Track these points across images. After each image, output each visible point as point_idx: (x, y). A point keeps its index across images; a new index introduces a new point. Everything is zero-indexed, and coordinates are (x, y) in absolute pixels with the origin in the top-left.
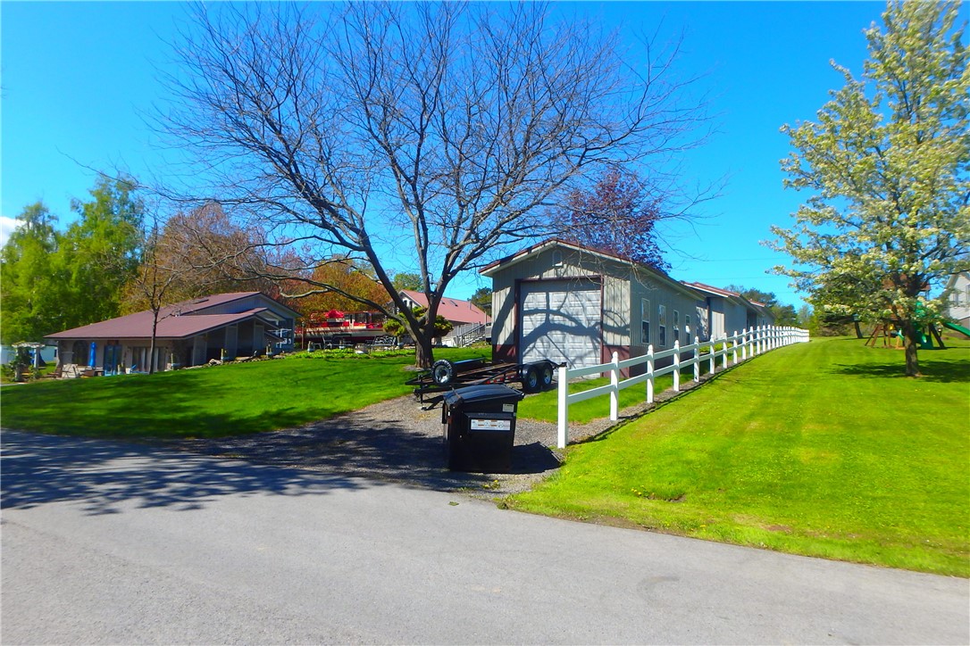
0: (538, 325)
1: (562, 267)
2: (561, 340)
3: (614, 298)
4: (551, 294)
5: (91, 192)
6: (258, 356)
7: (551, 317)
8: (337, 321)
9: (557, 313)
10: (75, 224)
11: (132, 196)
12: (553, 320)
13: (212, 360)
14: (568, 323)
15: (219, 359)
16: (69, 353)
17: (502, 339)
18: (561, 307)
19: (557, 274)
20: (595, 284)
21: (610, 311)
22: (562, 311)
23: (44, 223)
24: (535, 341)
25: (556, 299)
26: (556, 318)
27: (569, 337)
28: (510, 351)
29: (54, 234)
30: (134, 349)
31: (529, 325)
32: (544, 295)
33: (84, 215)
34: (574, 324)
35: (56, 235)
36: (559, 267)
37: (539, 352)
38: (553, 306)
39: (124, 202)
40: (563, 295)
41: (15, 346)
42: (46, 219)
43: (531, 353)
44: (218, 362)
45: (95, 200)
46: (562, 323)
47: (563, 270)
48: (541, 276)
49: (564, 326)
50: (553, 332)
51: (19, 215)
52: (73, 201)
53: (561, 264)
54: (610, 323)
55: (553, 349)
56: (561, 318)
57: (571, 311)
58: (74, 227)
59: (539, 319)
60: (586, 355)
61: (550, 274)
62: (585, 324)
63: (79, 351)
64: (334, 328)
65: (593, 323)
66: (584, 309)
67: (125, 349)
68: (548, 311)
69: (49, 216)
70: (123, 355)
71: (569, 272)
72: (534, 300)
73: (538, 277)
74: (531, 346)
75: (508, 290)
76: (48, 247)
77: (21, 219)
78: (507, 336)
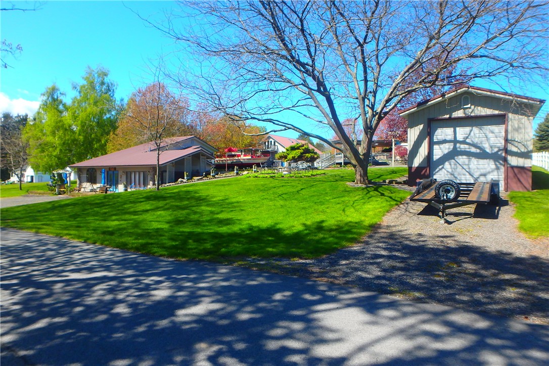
0: (446, 152)
1: (470, 108)
2: (467, 163)
3: (517, 130)
4: (458, 129)
5: (83, 78)
6: (206, 176)
7: (458, 145)
8: (233, 153)
9: (464, 142)
10: (75, 98)
11: (106, 80)
12: (459, 147)
13: (180, 180)
14: (473, 150)
15: (184, 179)
16: (84, 176)
17: (417, 162)
18: (467, 138)
19: (465, 113)
20: (500, 119)
21: (514, 141)
22: (468, 141)
23: (57, 97)
24: (443, 163)
25: (462, 132)
26: (462, 146)
27: (474, 161)
28: (424, 171)
29: (63, 104)
30: (127, 173)
31: (438, 152)
32: (452, 129)
33: (80, 92)
34: (478, 151)
35: (64, 105)
36: (467, 108)
37: (447, 171)
38: (460, 137)
39: (103, 83)
40: (467, 129)
41: (55, 172)
42: (59, 95)
43: (441, 172)
44: (184, 180)
45: (85, 83)
46: (468, 150)
47: (470, 110)
48: (451, 115)
49: (470, 152)
50: (460, 157)
51: (43, 92)
52: (73, 84)
53: (469, 106)
54: (514, 149)
55: (459, 169)
56: (467, 146)
57: (476, 140)
58: (74, 100)
59: (447, 148)
60: (489, 173)
61: (459, 114)
62: (488, 150)
63: (91, 175)
64: (231, 158)
65: (496, 150)
66: (488, 139)
67: (120, 173)
68: (455, 141)
69: (61, 93)
70: (120, 176)
71: (476, 111)
72: (443, 133)
73: (448, 116)
74: (440, 167)
75: (421, 127)
76: (61, 112)
77: (44, 95)
78: (421, 160)
